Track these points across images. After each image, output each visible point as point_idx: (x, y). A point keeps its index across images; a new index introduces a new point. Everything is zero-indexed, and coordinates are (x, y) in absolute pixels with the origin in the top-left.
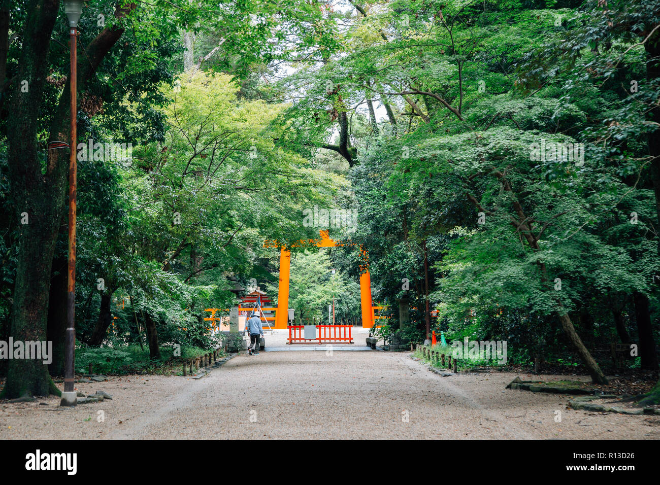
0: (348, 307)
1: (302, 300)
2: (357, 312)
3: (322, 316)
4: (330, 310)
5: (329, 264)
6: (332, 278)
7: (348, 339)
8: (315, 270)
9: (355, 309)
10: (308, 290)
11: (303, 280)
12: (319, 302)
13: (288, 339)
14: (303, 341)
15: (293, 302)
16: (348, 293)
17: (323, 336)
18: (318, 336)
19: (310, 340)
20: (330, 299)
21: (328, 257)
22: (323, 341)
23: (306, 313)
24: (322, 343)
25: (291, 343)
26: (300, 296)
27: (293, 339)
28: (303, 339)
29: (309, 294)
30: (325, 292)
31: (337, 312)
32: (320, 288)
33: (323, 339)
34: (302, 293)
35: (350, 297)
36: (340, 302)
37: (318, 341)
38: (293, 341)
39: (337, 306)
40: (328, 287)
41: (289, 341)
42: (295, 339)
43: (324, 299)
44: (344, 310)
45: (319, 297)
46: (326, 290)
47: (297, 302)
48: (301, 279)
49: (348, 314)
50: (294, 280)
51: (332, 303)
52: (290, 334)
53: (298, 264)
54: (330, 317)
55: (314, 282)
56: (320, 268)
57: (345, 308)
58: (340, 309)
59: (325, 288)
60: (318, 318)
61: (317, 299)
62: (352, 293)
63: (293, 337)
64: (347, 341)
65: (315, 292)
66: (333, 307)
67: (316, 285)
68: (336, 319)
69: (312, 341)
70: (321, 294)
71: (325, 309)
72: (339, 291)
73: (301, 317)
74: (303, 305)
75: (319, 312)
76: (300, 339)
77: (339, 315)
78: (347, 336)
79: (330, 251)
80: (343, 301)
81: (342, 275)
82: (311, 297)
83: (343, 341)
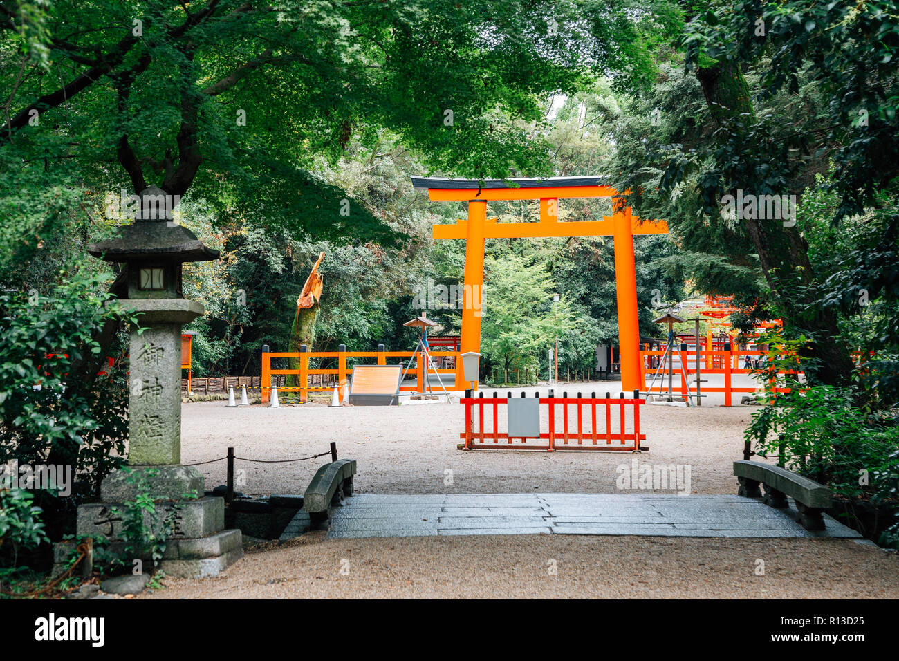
0: (578, 352)
1: (506, 341)
2: (590, 359)
3: (539, 366)
4: (551, 357)
5: (551, 285)
6: (554, 307)
7: (632, 437)
8: (529, 293)
9: (587, 355)
10: (517, 325)
11: (509, 309)
12: (535, 343)
13: (463, 436)
14: (503, 442)
15: (494, 344)
16: (577, 332)
17: (559, 429)
18: (545, 428)
19: (524, 439)
20: (552, 340)
21: (549, 274)
22: (559, 442)
23: (513, 362)
24: (556, 448)
25: (471, 447)
26: (504, 335)
27: (477, 436)
28: (505, 436)
29: (519, 331)
30: (545, 329)
31: (561, 359)
32: (536, 322)
33: (560, 436)
34: (508, 330)
35: (581, 337)
36: (565, 344)
37: (545, 442)
38: (477, 442)
39: (562, 350)
40: (549, 322)
41: (463, 441)
42: (482, 435)
43: (543, 339)
44: (571, 358)
45: (535, 337)
46: (546, 325)
47: (499, 343)
48: (506, 308)
49: (578, 363)
50: (495, 309)
51: (555, 347)
52: (469, 421)
53: (500, 284)
54: (551, 367)
55: (526, 314)
56: (537, 291)
57: (573, 354)
58: (566, 355)
59: (544, 323)
60: (532, 369)
61: (531, 340)
62: (584, 331)
63: (476, 430)
64: (630, 443)
65: (528, 329)
66: (554, 352)
67: (528, 318)
68: (559, 369)
69: (529, 442)
70: (537, 332)
71: (543, 356)
72: (565, 327)
73: (506, 367)
74: (508, 349)
75: (534, 359)
76: (496, 435)
77: (564, 364)
78: (630, 430)
79: (551, 267)
80: (571, 342)
81: (570, 303)
82: (521, 337)
83: (616, 443)
